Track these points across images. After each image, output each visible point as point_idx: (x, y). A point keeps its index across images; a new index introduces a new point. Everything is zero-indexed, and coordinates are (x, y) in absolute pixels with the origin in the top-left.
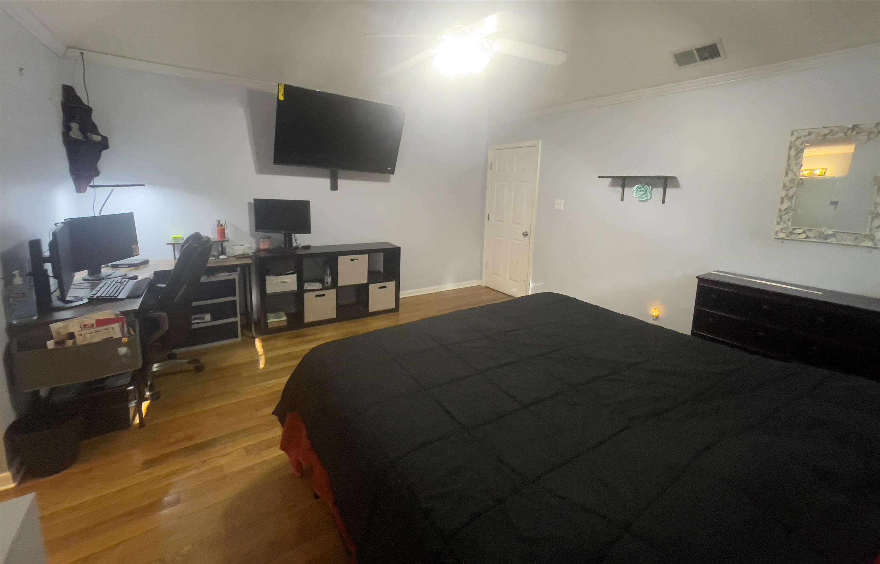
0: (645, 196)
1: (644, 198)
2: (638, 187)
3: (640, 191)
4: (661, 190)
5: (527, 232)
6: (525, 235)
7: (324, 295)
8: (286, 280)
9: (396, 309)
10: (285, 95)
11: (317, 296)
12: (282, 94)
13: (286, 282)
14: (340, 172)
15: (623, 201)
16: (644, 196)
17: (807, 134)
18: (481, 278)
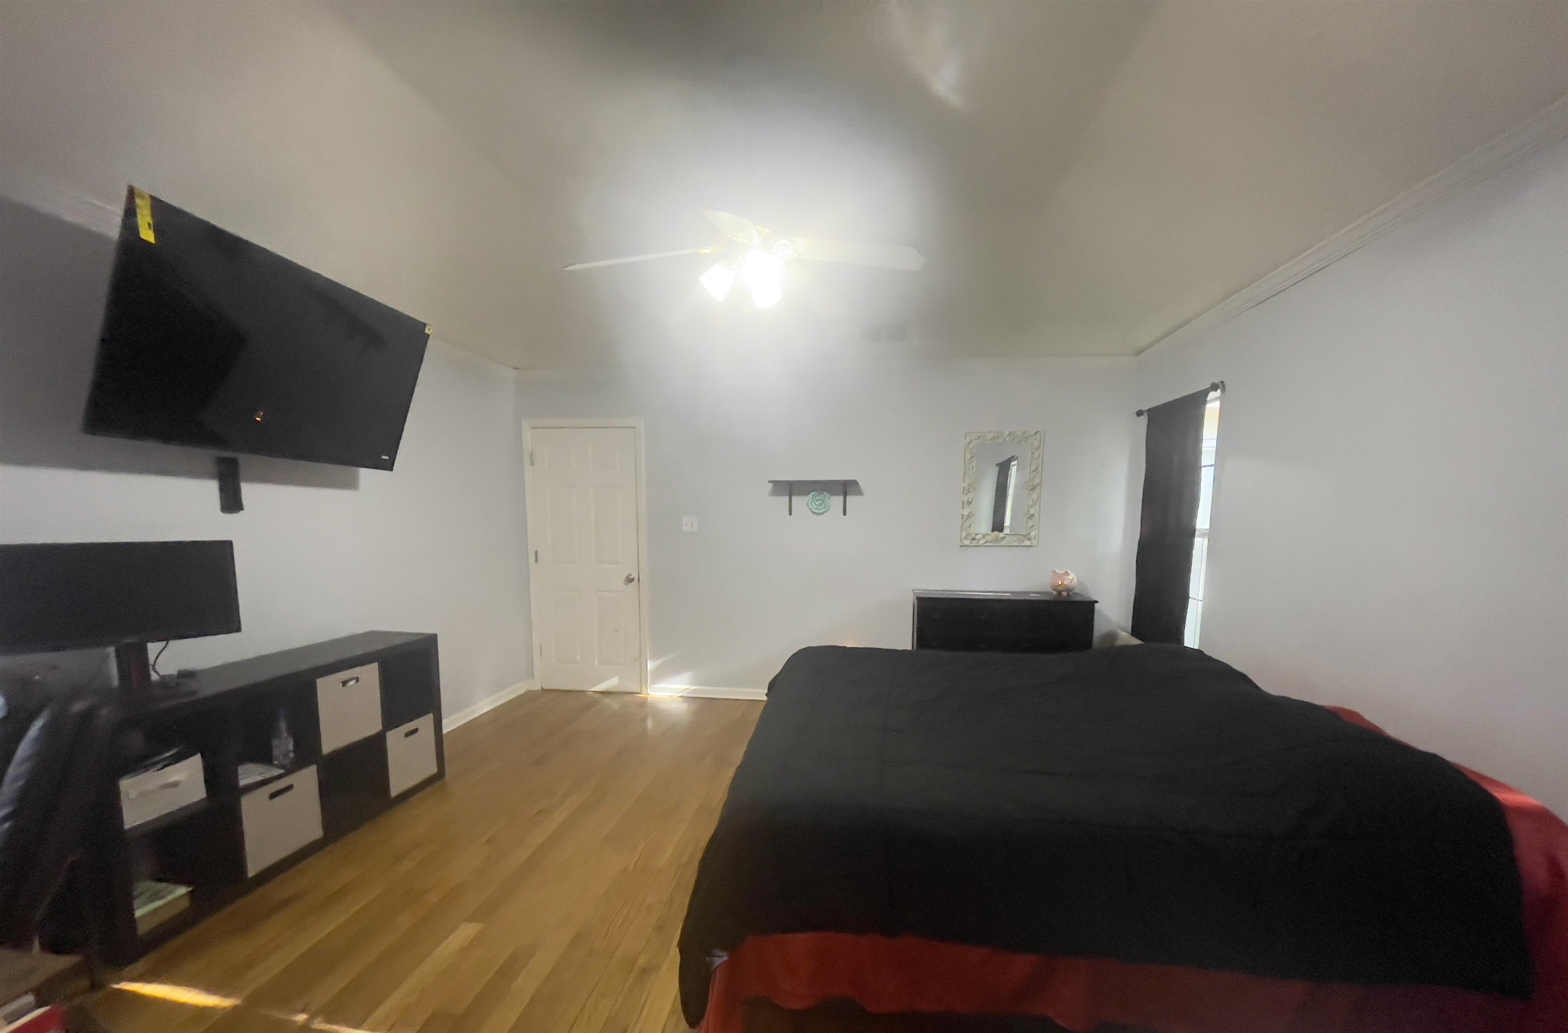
0: (823, 507)
1: (821, 509)
2: (813, 495)
3: (817, 500)
4: (841, 498)
5: (631, 575)
6: (629, 580)
7: (289, 788)
8: (174, 779)
9: (440, 775)
10: (158, 229)
11: (273, 796)
12: (149, 224)
13: (175, 785)
14: (246, 460)
15: (792, 516)
16: (820, 507)
17: (977, 437)
18: (532, 676)
